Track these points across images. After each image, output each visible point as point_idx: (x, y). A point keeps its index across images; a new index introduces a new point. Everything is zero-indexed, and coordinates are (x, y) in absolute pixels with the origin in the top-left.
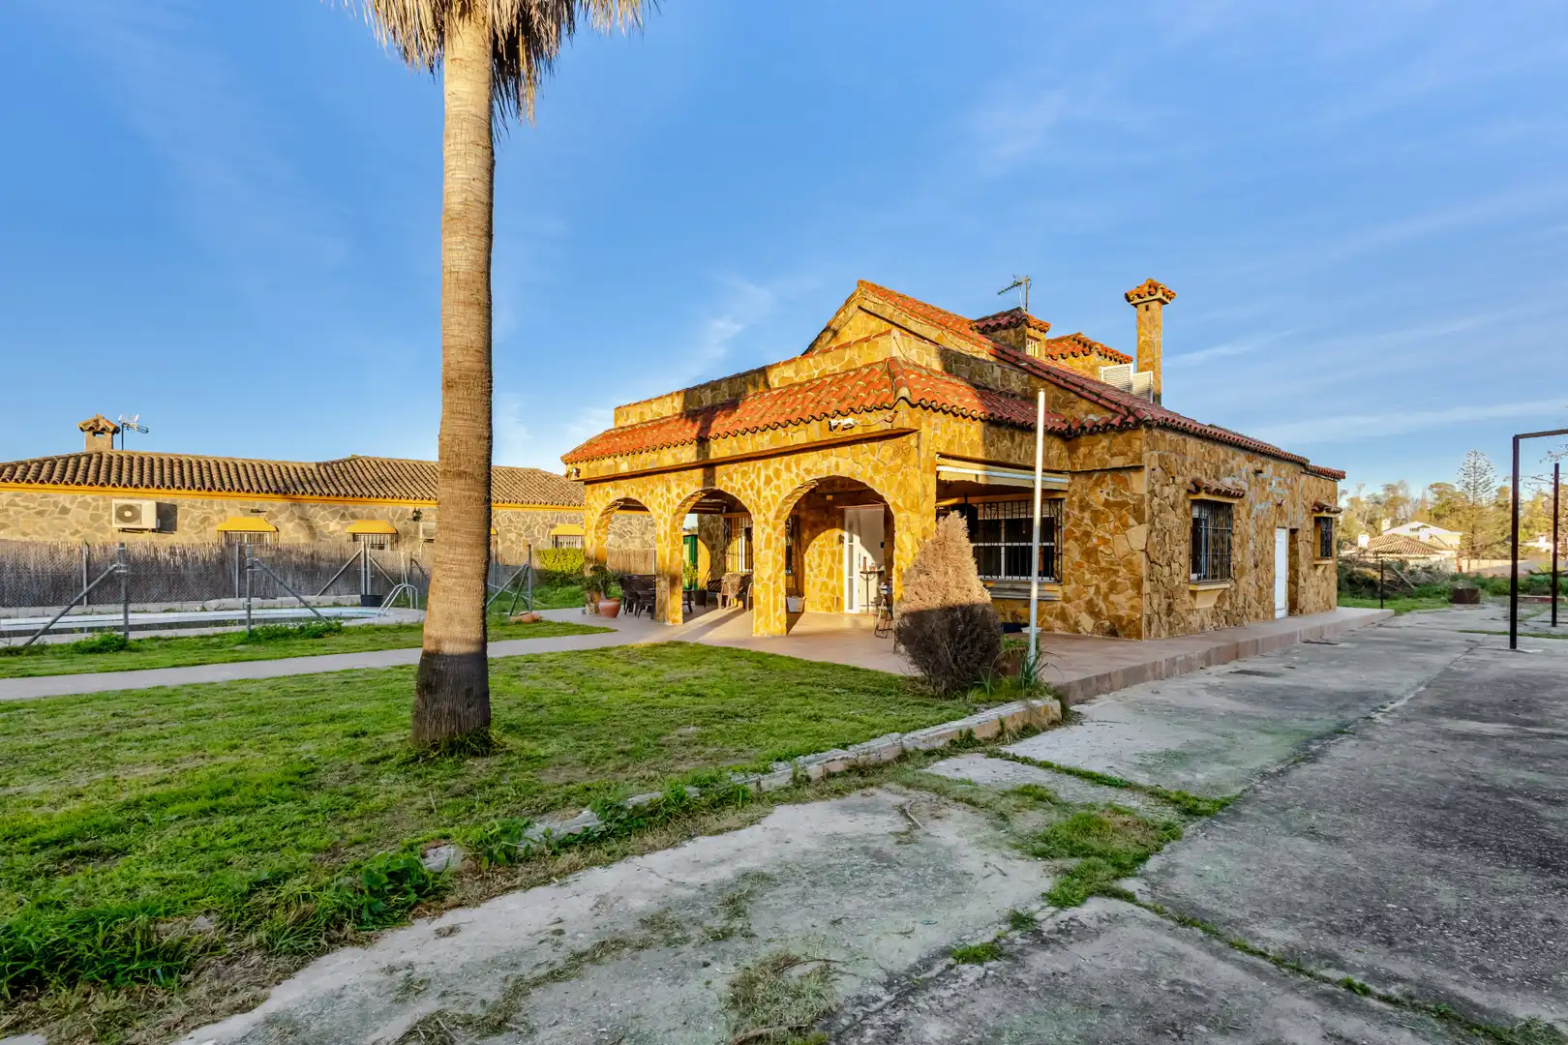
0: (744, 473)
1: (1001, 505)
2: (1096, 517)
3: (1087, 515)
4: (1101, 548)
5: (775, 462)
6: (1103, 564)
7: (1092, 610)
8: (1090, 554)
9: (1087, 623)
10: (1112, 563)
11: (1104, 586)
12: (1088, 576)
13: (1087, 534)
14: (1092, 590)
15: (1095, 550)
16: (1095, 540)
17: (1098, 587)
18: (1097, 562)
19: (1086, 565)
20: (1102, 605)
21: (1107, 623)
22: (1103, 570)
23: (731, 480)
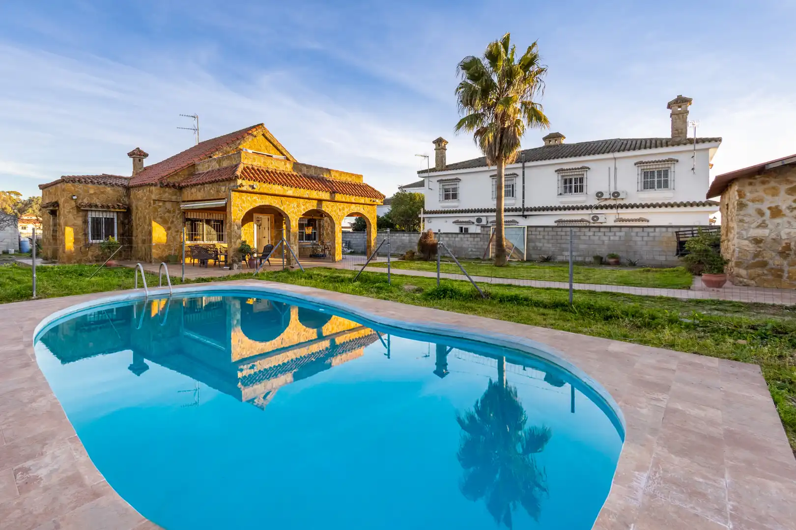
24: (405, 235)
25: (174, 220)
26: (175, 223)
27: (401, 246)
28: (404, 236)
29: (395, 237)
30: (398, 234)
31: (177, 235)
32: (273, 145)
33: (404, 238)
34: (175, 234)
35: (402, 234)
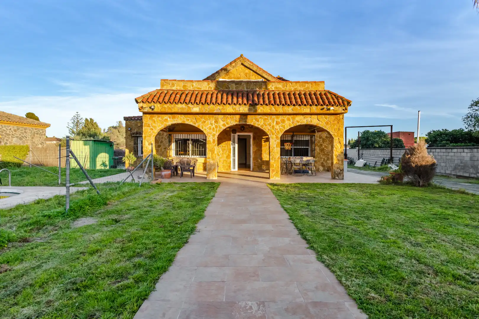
0: (265, 120)
1: (298, 136)
2: (324, 141)
3: (321, 140)
4: (325, 149)
5: (281, 117)
6: (326, 153)
7: (323, 166)
8: (322, 150)
9: (321, 168)
10: (328, 153)
11: (326, 158)
12: (322, 156)
13: (321, 145)
14: (323, 160)
15: (323, 149)
16: (323, 147)
17: (324, 159)
18: (324, 152)
19: (321, 153)
20: (325, 164)
21: (326, 168)
22: (326, 154)
23: (258, 121)
24: (466, 150)
25: (163, 140)
26: (164, 142)
27: (459, 166)
28: (464, 152)
29: (453, 154)
30: (455, 150)
31: (165, 151)
32: (253, 71)
33: (464, 154)
34: (164, 150)
35: (462, 150)
